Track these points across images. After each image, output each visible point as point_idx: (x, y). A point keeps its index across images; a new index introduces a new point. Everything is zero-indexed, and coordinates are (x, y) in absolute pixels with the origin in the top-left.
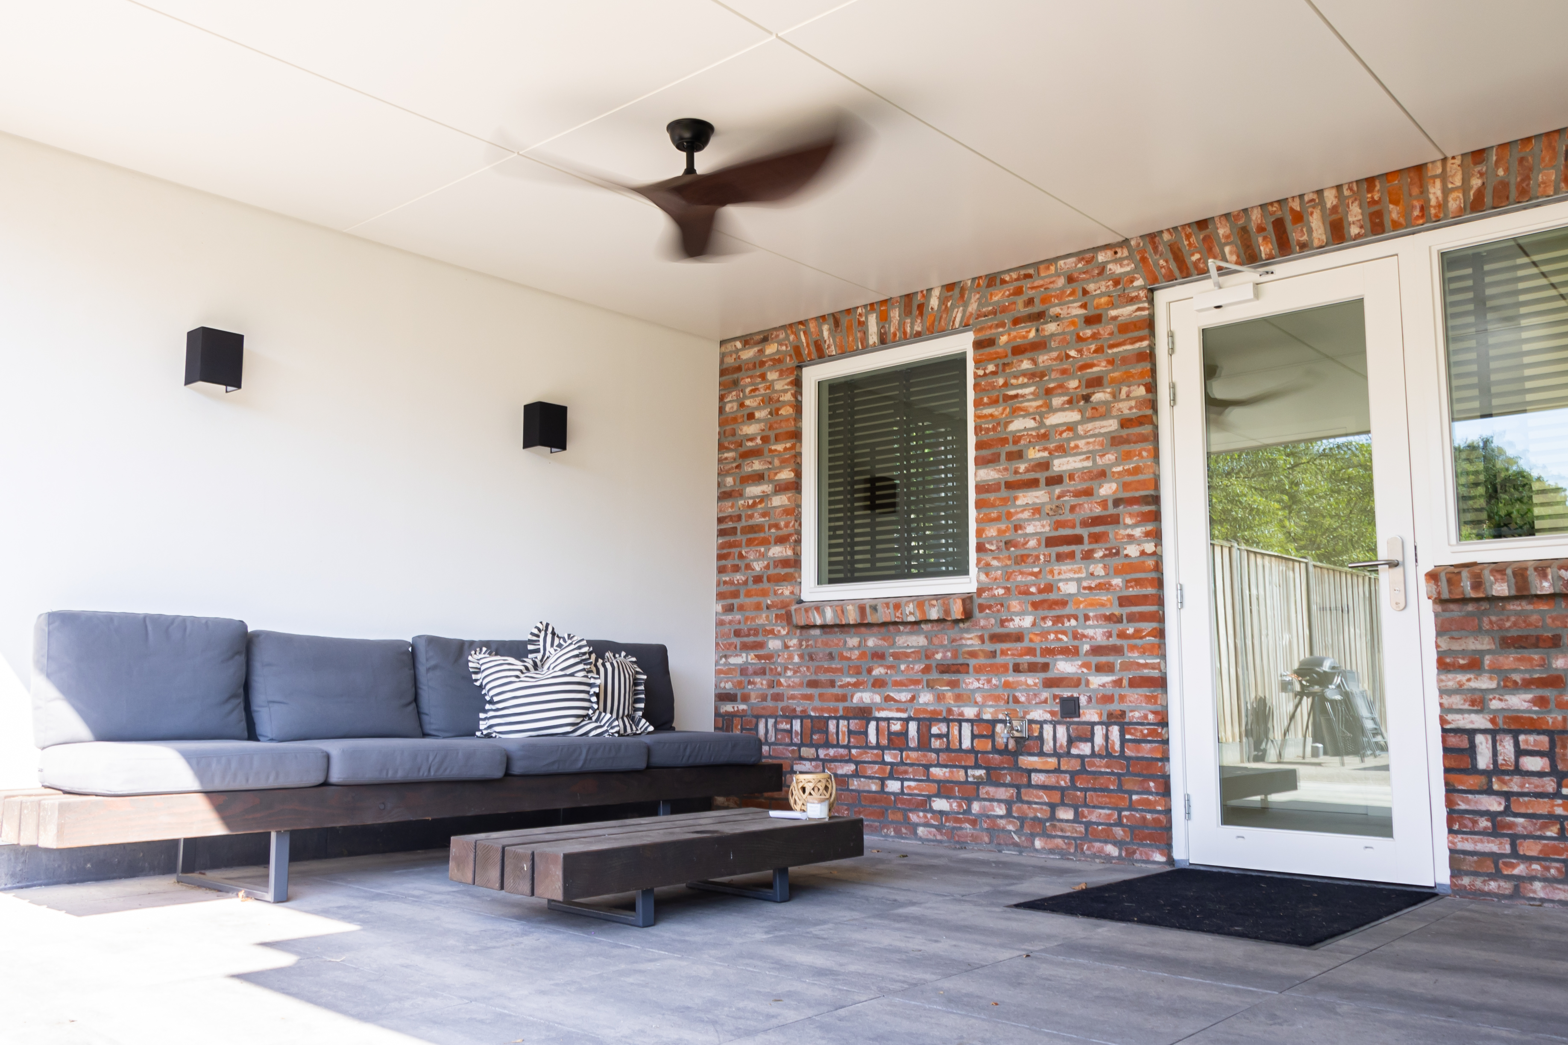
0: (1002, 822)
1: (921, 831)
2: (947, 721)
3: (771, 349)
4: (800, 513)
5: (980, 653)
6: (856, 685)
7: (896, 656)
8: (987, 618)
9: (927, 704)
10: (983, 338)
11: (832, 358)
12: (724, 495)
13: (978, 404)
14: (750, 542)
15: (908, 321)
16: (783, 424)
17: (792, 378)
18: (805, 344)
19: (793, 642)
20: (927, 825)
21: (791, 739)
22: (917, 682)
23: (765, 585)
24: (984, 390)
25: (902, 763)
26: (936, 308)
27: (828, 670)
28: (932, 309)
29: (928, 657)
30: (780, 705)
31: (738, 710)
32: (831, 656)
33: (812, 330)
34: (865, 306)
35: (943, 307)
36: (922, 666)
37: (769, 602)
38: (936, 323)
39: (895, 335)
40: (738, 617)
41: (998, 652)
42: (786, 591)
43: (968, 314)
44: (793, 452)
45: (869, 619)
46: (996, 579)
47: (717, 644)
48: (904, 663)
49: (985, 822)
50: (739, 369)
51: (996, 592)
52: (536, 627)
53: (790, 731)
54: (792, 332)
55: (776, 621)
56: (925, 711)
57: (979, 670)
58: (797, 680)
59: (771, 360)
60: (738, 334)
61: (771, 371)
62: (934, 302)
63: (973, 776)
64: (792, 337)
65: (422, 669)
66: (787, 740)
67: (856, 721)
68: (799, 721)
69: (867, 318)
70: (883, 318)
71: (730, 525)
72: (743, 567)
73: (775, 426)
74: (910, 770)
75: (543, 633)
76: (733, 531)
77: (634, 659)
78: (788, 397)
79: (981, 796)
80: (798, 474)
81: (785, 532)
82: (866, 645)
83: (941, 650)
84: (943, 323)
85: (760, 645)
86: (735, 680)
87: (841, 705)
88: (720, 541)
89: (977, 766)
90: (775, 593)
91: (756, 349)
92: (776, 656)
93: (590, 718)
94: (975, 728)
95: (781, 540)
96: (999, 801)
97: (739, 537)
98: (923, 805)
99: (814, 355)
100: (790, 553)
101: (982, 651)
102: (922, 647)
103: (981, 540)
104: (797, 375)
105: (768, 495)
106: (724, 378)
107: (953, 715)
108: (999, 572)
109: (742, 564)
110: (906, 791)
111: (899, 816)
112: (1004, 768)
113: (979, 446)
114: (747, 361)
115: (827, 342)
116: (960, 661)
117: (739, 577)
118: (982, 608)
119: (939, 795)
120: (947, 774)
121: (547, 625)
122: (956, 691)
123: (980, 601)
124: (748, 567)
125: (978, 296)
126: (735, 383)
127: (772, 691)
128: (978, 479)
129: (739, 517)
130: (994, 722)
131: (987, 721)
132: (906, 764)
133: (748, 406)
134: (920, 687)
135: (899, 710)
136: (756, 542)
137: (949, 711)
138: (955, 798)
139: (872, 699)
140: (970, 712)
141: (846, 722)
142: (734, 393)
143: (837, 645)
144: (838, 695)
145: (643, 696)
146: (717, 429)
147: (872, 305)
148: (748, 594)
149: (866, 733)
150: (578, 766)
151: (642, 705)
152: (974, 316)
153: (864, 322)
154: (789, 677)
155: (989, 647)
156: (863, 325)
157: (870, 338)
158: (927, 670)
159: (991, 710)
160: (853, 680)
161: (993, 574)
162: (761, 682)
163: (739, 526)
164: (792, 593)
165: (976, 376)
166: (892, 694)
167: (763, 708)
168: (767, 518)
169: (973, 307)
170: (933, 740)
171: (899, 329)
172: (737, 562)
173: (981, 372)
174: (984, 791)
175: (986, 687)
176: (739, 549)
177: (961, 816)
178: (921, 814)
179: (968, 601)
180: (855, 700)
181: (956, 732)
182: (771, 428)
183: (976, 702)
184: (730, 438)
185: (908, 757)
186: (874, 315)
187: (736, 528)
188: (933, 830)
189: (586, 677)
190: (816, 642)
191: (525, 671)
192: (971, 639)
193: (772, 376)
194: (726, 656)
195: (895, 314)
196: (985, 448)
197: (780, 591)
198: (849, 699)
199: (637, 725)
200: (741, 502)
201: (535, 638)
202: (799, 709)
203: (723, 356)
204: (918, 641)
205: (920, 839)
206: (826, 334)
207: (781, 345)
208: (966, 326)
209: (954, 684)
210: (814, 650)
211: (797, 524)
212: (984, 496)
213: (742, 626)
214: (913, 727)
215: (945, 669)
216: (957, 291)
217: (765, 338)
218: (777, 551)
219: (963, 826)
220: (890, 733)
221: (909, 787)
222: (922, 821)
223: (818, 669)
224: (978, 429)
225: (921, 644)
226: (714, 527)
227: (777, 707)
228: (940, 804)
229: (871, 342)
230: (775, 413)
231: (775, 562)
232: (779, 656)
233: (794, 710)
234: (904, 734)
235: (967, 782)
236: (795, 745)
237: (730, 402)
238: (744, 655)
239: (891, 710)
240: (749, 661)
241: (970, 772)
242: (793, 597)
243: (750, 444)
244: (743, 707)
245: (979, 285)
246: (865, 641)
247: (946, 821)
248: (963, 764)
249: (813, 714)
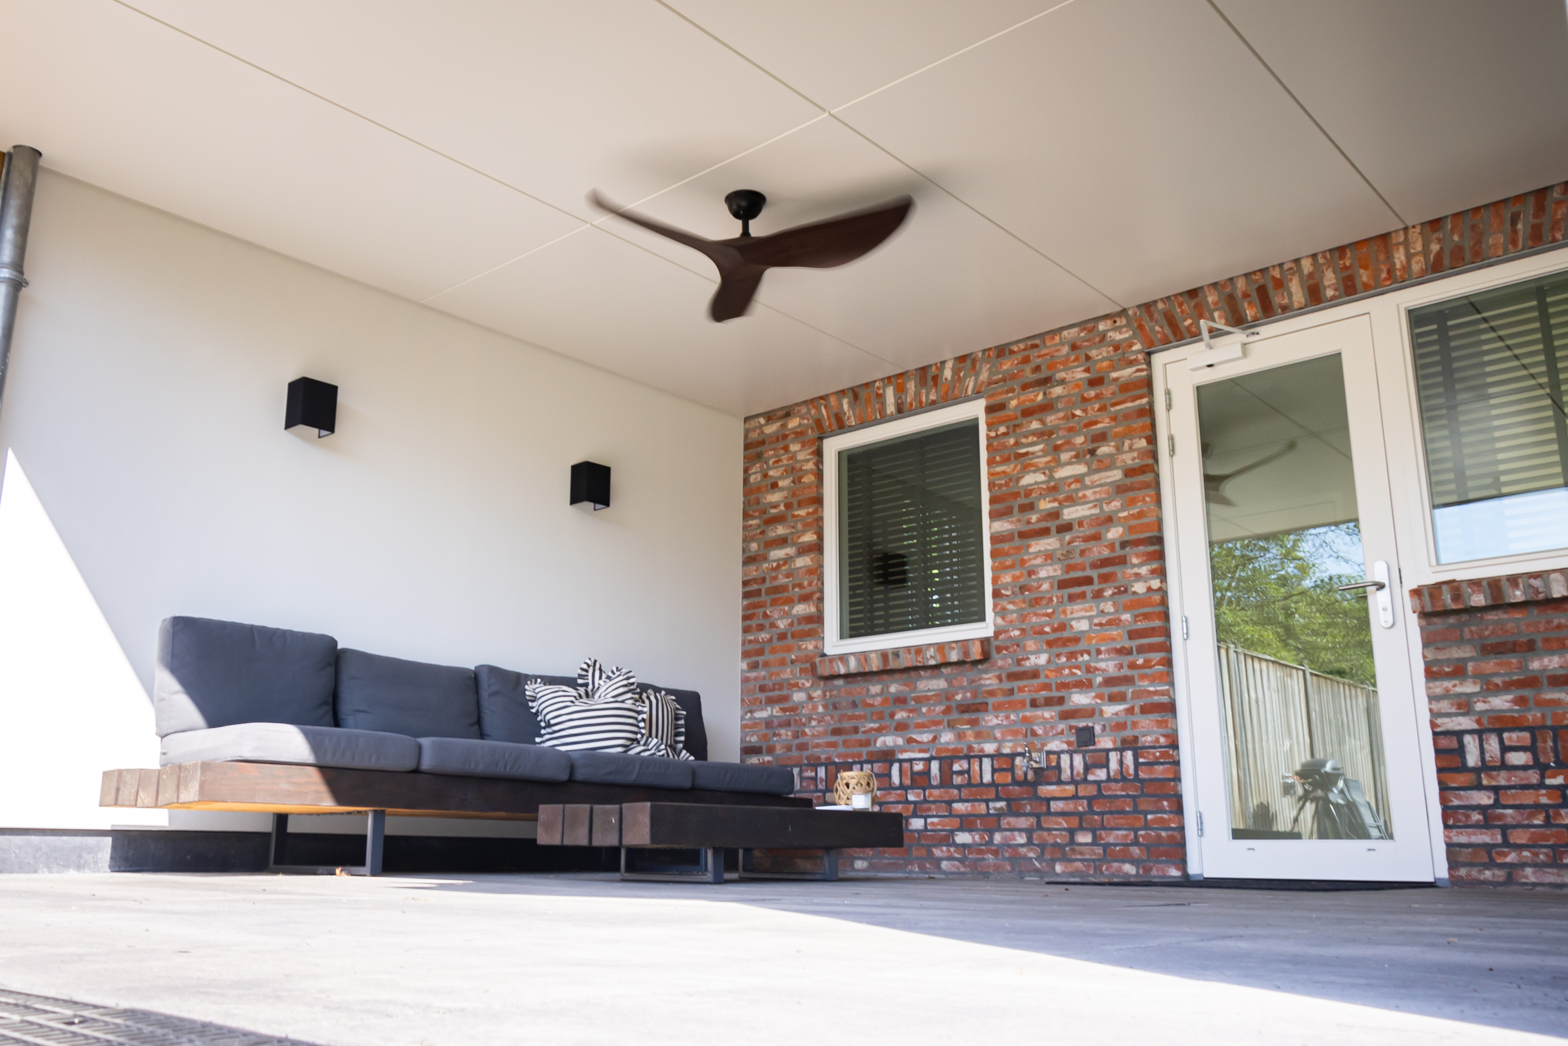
0: (1023, 850)
1: (944, 865)
2: (968, 758)
3: (793, 423)
4: (822, 573)
5: (999, 692)
6: (880, 730)
7: (918, 700)
8: (1004, 658)
9: (947, 743)
10: (994, 403)
11: (852, 429)
12: (749, 560)
13: (991, 462)
14: (774, 603)
15: (924, 391)
16: (806, 491)
17: (814, 448)
18: (826, 417)
19: (817, 693)
20: (950, 858)
21: (816, 786)
22: (938, 723)
23: (790, 641)
24: (996, 450)
25: (925, 801)
26: (949, 378)
27: (851, 718)
28: (946, 379)
29: (948, 699)
30: (805, 754)
31: (764, 762)
32: (854, 705)
33: (833, 404)
34: (882, 380)
35: (956, 377)
36: (943, 708)
37: (793, 657)
38: (950, 392)
39: (911, 404)
40: (763, 673)
41: (1016, 690)
42: (809, 645)
43: (979, 382)
44: (815, 516)
45: (892, 665)
46: (1012, 621)
47: (743, 700)
48: (925, 706)
49: (1007, 851)
50: (763, 443)
51: (1012, 634)
52: (585, 663)
53: (815, 779)
54: (814, 407)
55: (801, 674)
56: (947, 750)
57: (998, 708)
58: (821, 729)
59: (794, 433)
60: (762, 410)
61: (793, 443)
62: (948, 373)
63: (995, 809)
64: (813, 412)
65: (484, 694)
66: (812, 787)
67: (879, 764)
68: (823, 768)
69: (884, 391)
70: (900, 390)
71: (755, 587)
72: (767, 626)
73: (798, 492)
74: (933, 807)
75: (591, 670)
76: (758, 593)
77: (673, 698)
78: (810, 466)
79: (1003, 827)
80: (821, 537)
81: (808, 590)
82: (888, 692)
83: (961, 691)
84: (956, 392)
85: (785, 699)
86: (760, 733)
87: (864, 750)
88: (745, 603)
89: (998, 799)
90: (799, 648)
91: (779, 424)
92: (800, 707)
93: (639, 743)
94: (995, 762)
95: (805, 598)
96: (1020, 830)
97: (763, 598)
98: (947, 839)
99: (835, 426)
100: (813, 609)
101: (1000, 689)
102: (942, 690)
103: (997, 587)
104: (819, 446)
105: (791, 558)
106: (748, 452)
107: (974, 751)
108: (1015, 615)
109: (766, 623)
110: (929, 827)
111: (923, 852)
112: (1024, 799)
113: (992, 501)
114: (770, 436)
115: (847, 414)
116: (979, 701)
117: (764, 636)
118: (999, 649)
119: (961, 829)
120: (969, 809)
121: (595, 662)
122: (976, 729)
123: (997, 643)
124: (773, 625)
125: (988, 366)
126: (759, 456)
127: (796, 741)
128: (993, 531)
129: (764, 580)
130: (1013, 756)
131: (1007, 755)
132: (930, 802)
133: (771, 477)
134: (942, 727)
135: (921, 751)
136: (781, 601)
137: (970, 748)
138: (977, 830)
139: (895, 742)
140: (990, 748)
141: (869, 766)
142: (758, 465)
143: (860, 693)
144: (861, 740)
145: (683, 730)
146: (742, 499)
147: (889, 378)
148: (773, 651)
149: (889, 775)
150: (632, 778)
151: (682, 738)
152: (985, 384)
153: (881, 394)
154: (814, 727)
155: (1007, 685)
156: (881, 397)
157: (888, 408)
158: (947, 710)
159: (1010, 744)
160: (876, 725)
161: (1009, 617)
162: (786, 734)
163: (763, 588)
164: (816, 647)
165: (989, 438)
166: (914, 736)
167: (789, 758)
168: (791, 579)
169: (984, 376)
170: (954, 776)
171: (915, 400)
172: (761, 621)
173: (993, 434)
174: (1005, 822)
175: (1005, 723)
176: (763, 610)
177: (983, 847)
178: (944, 848)
179: (986, 644)
180: (878, 744)
181: (977, 768)
182: (794, 495)
183: (995, 738)
184: (755, 507)
185: (931, 795)
186: (891, 388)
187: (760, 590)
188: (956, 863)
189: (633, 704)
190: (839, 692)
191: (578, 698)
192: (989, 679)
193: (794, 447)
194: (751, 712)
195: (911, 386)
196: (999, 503)
197: (804, 646)
198: (872, 743)
199: (679, 756)
200: (765, 565)
201: (584, 673)
202: (823, 757)
203: (747, 432)
204: (939, 684)
205: (944, 873)
206: (846, 407)
207: (803, 418)
208: (977, 394)
209: (974, 723)
210: (837, 699)
211: (819, 583)
212: (999, 546)
213: (767, 682)
214: (935, 766)
215: (965, 708)
216: (969, 362)
217: (787, 413)
218: (801, 609)
219: (985, 857)
220: (913, 774)
221: (932, 823)
222: (946, 855)
223: (842, 718)
224: (991, 486)
225: (941, 687)
226: (739, 590)
227: (802, 756)
228: (963, 838)
229: (889, 412)
230: (797, 481)
231: (798, 619)
232: (803, 707)
233: (819, 758)
234: (927, 773)
235: (988, 814)
236: (820, 791)
237: (754, 473)
238: (769, 709)
239: (913, 751)
240: (775, 713)
241: (991, 805)
242: (816, 651)
243: (773, 511)
244: (768, 758)
245: (989, 355)
246: (888, 688)
247: (969, 853)
248: (984, 797)
249: (837, 760)
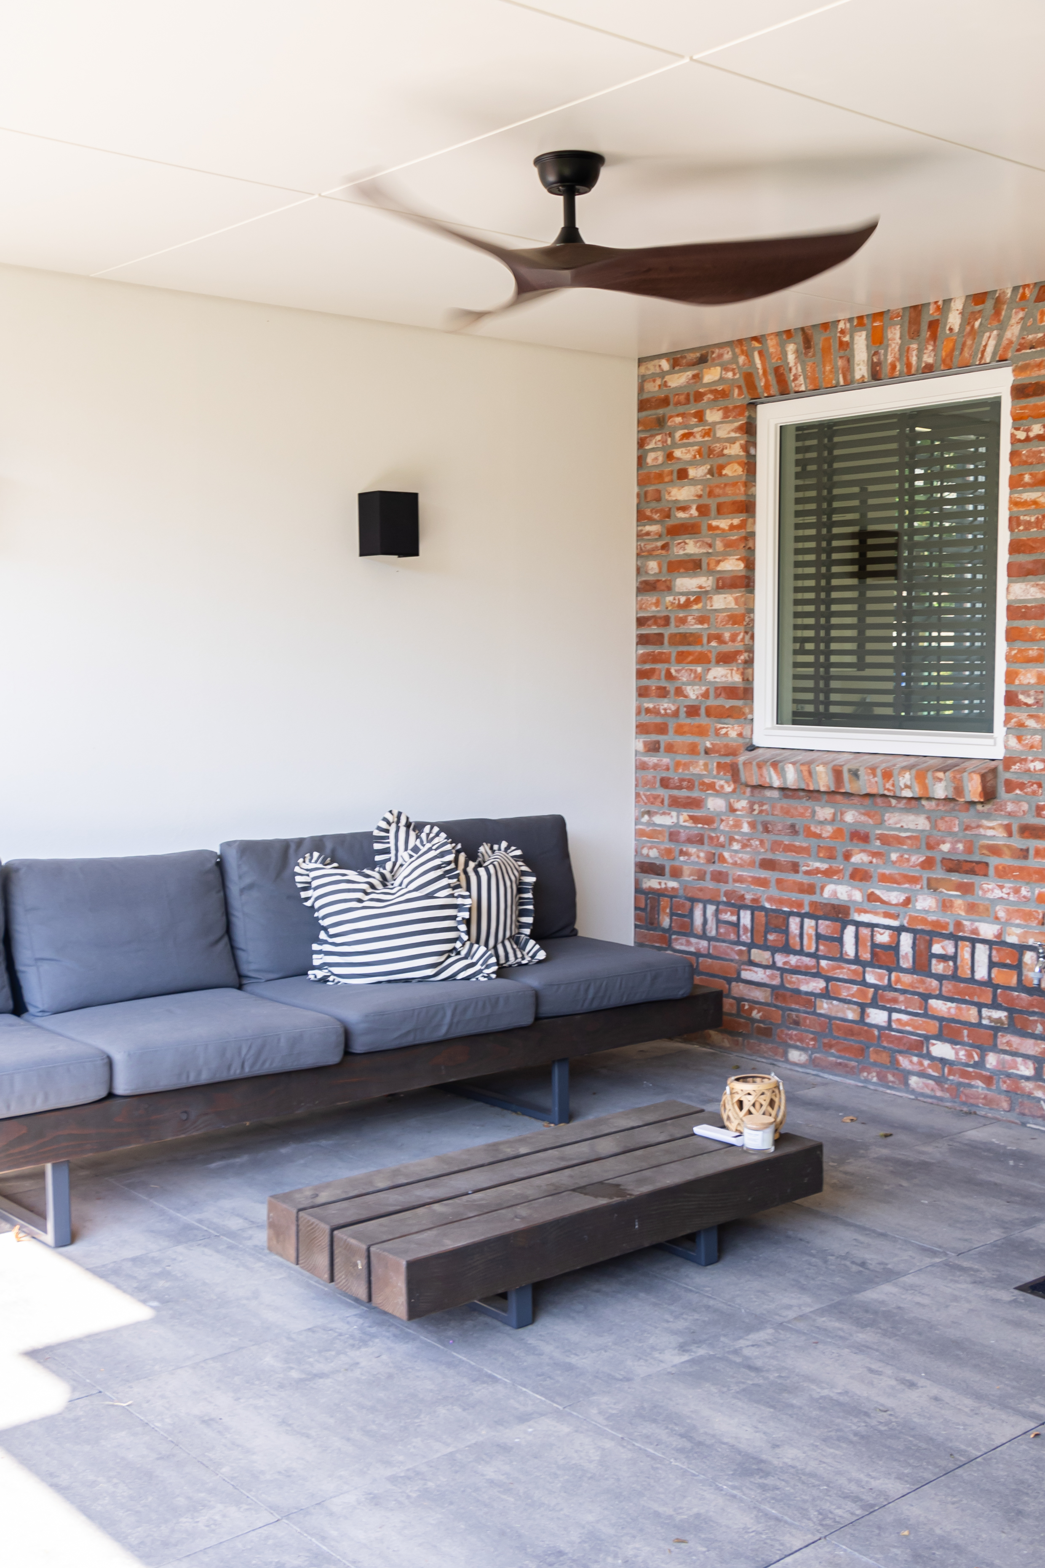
0: (1028, 1086)
1: (914, 1081)
2: (956, 939)
3: (711, 375)
4: (753, 620)
5: (1005, 849)
6: (828, 873)
7: (885, 840)
8: (1017, 801)
9: (927, 912)
10: (1027, 381)
11: (799, 394)
12: (646, 587)
13: (1015, 483)
14: (682, 658)
15: (914, 346)
16: (729, 490)
17: (742, 421)
18: (761, 372)
19: (742, 804)
20: (922, 1074)
21: (739, 936)
22: (914, 880)
23: (702, 720)
24: (1025, 463)
25: (890, 987)
26: (956, 329)
27: (789, 848)
28: (951, 329)
29: (930, 847)
30: (724, 888)
31: (666, 889)
32: (793, 830)
33: (772, 350)
34: (850, 320)
35: (968, 328)
36: (922, 859)
37: (708, 744)
38: (957, 353)
39: (894, 367)
40: (666, 760)
41: (1032, 852)
42: (732, 731)
43: (1005, 342)
44: (742, 533)
45: (847, 787)
46: (1032, 747)
47: (638, 795)
48: (896, 851)
49: (1005, 1082)
50: (665, 402)
51: (1031, 766)
52: (385, 819)
53: (737, 925)
54: (743, 352)
55: (718, 773)
56: (924, 921)
57: (1003, 873)
58: (746, 857)
59: (711, 392)
60: (664, 350)
61: (712, 409)
62: (954, 320)
63: (990, 1018)
64: (742, 359)
65: (234, 889)
66: (733, 937)
67: (827, 922)
68: (748, 913)
69: (852, 337)
70: (877, 340)
71: (654, 630)
72: (672, 692)
73: (717, 491)
74: (901, 998)
75: (394, 826)
76: (658, 639)
77: (519, 852)
78: (735, 450)
79: (1000, 1047)
80: (750, 565)
81: (730, 647)
82: (842, 820)
83: (949, 839)
84: (966, 354)
85: (696, 803)
86: (662, 847)
87: (807, 899)
88: (641, 652)
89: (995, 1006)
90: (717, 732)
91: (690, 374)
92: (717, 820)
93: (458, 953)
94: (994, 953)
95: (726, 659)
96: (1026, 1057)
97: (666, 649)
98: (919, 1047)
99: (774, 390)
100: (737, 678)
101: (1009, 847)
102: (923, 831)
103: (1013, 688)
104: (749, 417)
105: (707, 592)
106: (644, 414)
107: (964, 932)
108: (1038, 738)
109: (671, 687)
110: (894, 1026)
111: (884, 1058)
112: (1034, 1013)
113: (1015, 547)
114: (677, 391)
115: (794, 371)
116: (976, 858)
117: (667, 705)
118: (1010, 786)
119: (940, 1037)
120: (953, 1011)
121: (400, 814)
122: (970, 899)
123: (1008, 776)
124: (679, 692)
125: (1021, 314)
126: (660, 423)
127: (712, 868)
128: (1012, 597)
129: (666, 621)
130: (1022, 949)
131: (1012, 945)
132: (896, 990)
133: (678, 459)
134: (918, 887)
135: (887, 915)
136: (690, 658)
137: (959, 925)
138: (962, 1044)
139: (850, 896)
140: (988, 930)
141: (813, 923)
142: (659, 438)
143: (802, 815)
144: (801, 884)
145: (531, 907)
146: (635, 489)
147: (860, 318)
148: (680, 731)
149: (840, 940)
150: (441, 1033)
151: (529, 920)
152: (1015, 346)
153: (847, 343)
154: (736, 851)
155: (1018, 842)
156: (846, 347)
157: (857, 368)
158: (928, 864)
159: (1019, 931)
160: (824, 866)
161: (1028, 739)
162: (697, 854)
163: (667, 632)
164: (740, 735)
165: (1014, 440)
166: (878, 892)
167: (701, 890)
168: (706, 626)
169: (1013, 332)
170: (934, 961)
171: (899, 359)
172: (663, 683)
173: (1021, 435)
174: (1004, 1040)
175: (1012, 898)
176: (666, 666)
177: (971, 1069)
178: (915, 1059)
179: (990, 777)
180: (827, 893)
181: (967, 956)
182: (711, 494)
183: (997, 918)
184: (654, 504)
185: (898, 980)
186: (864, 334)
187: (661, 635)
188: (931, 1082)
189: (452, 896)
190: (773, 807)
191: (370, 890)
192: (992, 828)
193: (713, 416)
194: (649, 813)
195: (895, 334)
196: (1024, 552)
197: (723, 731)
198: (818, 891)
199: (523, 949)
200: (670, 599)
201: (383, 834)
202: (749, 897)
203: (643, 380)
204: (917, 822)
205: (913, 1092)
206: (791, 358)
207: (726, 369)
208: (1001, 360)
209: (966, 889)
210: (769, 818)
211: (747, 637)
212: (1019, 623)
213: (669, 774)
214: (906, 940)
215: (954, 866)
216: (990, 304)
217: (703, 359)
218: (720, 674)
219: (973, 1083)
220: (874, 945)
221: (899, 1020)
222: (917, 1068)
223: (776, 846)
224: (1014, 522)
225: (920, 828)
226: (633, 632)
227: (718, 890)
228: (941, 1050)
229: (858, 376)
230: (716, 471)
231: (716, 689)
232: (722, 821)
233: (742, 897)
234: (894, 948)
235: (979, 1025)
236: (743, 944)
237: (653, 450)
238: (674, 814)
239: (876, 914)
240: (681, 823)
241: (985, 1012)
242: (741, 741)
243: (681, 515)
244: (672, 884)
245: (1023, 297)
246: (842, 814)
247: (950, 1073)
248: (976, 999)
249: (767, 905)
